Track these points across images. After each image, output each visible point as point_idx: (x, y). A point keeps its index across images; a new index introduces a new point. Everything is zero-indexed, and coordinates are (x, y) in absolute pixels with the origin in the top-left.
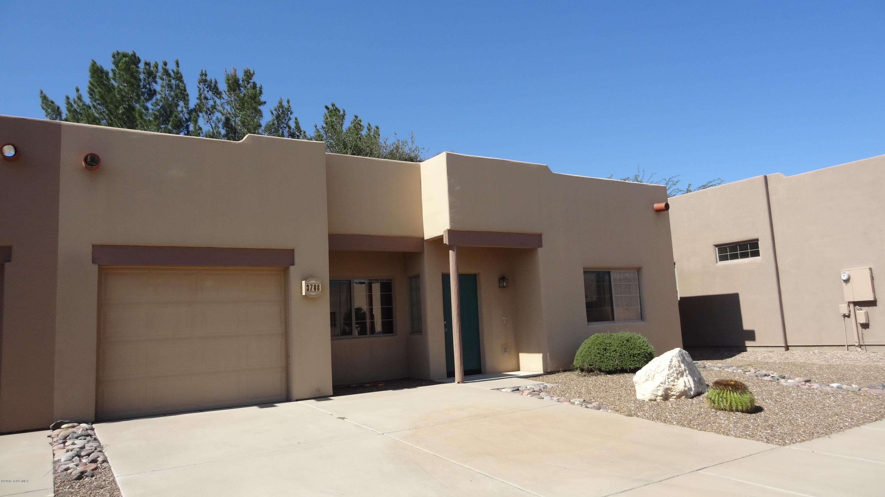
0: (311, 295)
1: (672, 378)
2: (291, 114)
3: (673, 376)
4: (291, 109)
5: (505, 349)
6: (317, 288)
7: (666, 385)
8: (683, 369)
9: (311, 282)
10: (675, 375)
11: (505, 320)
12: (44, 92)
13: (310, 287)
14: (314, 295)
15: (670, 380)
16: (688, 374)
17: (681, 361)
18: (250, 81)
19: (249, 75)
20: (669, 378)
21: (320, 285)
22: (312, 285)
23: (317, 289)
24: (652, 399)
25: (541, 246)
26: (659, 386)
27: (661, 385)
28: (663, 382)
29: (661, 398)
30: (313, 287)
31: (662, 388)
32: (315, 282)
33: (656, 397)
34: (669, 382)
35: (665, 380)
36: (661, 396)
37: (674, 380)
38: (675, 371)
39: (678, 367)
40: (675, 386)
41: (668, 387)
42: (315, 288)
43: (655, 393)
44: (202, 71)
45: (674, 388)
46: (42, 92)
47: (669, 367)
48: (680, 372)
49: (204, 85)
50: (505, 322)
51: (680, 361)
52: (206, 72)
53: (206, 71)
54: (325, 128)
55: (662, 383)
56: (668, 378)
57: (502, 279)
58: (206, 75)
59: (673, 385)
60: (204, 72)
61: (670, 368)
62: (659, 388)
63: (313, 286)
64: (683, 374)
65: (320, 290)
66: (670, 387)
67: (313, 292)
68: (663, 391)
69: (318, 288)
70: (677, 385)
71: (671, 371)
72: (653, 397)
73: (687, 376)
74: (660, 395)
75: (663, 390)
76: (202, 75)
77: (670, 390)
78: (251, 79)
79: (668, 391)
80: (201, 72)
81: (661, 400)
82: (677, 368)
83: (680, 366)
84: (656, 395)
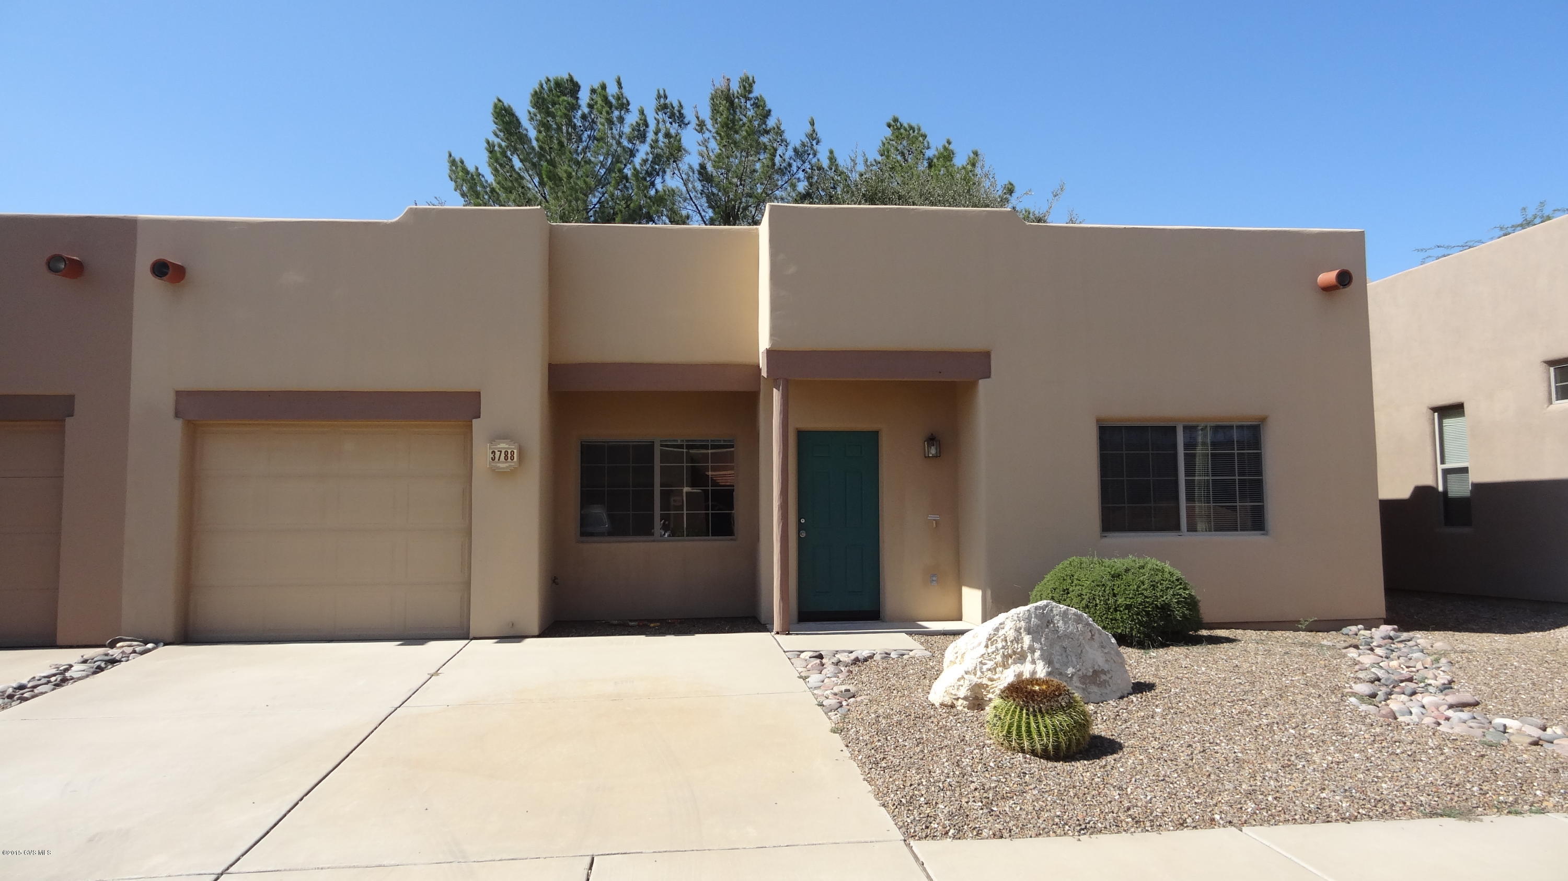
0: (499, 468)
1: (990, 664)
2: (817, 144)
3: (995, 661)
4: (817, 135)
5: (933, 576)
6: (509, 455)
7: (978, 676)
8: (1024, 646)
9: (499, 446)
10: (999, 658)
11: (934, 520)
12: (453, 155)
13: (498, 454)
14: (503, 468)
15: (985, 668)
16: (1038, 659)
17: (1025, 630)
18: (751, 96)
19: (747, 85)
20: (985, 664)
21: (515, 451)
22: (501, 452)
23: (509, 458)
24: (946, 703)
25: (988, 375)
26: (963, 677)
27: (966, 676)
28: (970, 670)
29: (965, 703)
30: (503, 455)
31: (967, 683)
32: (507, 446)
33: (954, 699)
34: (982, 672)
35: (975, 668)
36: (965, 698)
37: (995, 669)
38: (1002, 648)
39: (1012, 642)
40: (994, 682)
41: (979, 681)
42: (506, 455)
43: (953, 692)
44: (658, 91)
45: (993, 684)
46: (450, 155)
47: (990, 639)
48: (1014, 653)
49: (666, 114)
50: (934, 524)
51: (1023, 629)
52: (666, 92)
53: (664, 91)
54: (880, 163)
55: (966, 673)
56: (981, 662)
57: (932, 440)
58: (666, 97)
59: (991, 680)
60: (662, 93)
61: (989, 642)
62: (962, 682)
63: (503, 453)
64: (1025, 659)
65: (515, 459)
66: (985, 681)
67: (504, 463)
68: (968, 690)
69: (512, 456)
70: (999, 678)
71: (990, 650)
72: (948, 701)
73: (1033, 662)
74: (962, 696)
75: (968, 688)
76: (659, 97)
77: (985, 689)
78: (750, 92)
79: (983, 690)
80: (656, 93)
81: (964, 707)
82: (1009, 644)
83: (1017, 640)
84: (955, 695)
